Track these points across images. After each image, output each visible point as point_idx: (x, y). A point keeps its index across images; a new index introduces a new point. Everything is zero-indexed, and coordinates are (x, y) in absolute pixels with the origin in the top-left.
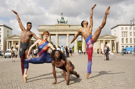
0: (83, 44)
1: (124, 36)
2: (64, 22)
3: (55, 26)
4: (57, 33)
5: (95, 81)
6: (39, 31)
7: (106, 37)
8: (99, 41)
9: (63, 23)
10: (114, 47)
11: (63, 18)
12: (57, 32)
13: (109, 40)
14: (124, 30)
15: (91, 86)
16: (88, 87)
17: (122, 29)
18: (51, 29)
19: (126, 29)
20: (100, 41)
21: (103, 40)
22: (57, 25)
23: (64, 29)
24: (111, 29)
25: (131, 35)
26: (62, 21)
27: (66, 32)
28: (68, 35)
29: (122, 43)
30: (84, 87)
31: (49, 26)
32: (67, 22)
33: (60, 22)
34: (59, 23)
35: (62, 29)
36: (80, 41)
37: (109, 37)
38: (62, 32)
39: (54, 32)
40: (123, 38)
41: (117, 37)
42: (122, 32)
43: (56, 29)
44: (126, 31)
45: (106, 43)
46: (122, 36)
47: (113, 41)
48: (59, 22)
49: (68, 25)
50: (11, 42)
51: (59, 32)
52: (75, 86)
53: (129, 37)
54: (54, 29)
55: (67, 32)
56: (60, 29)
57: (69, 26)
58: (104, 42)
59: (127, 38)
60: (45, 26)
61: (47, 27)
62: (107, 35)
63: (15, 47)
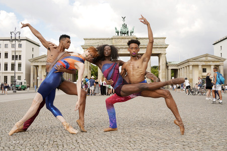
0: (160, 71)
2: (128, 32)
3: (112, 39)
6: (83, 48)
7: (204, 59)
8: (191, 67)
9: (125, 34)
11: (125, 26)
13: (210, 66)
20: (193, 66)
21: (198, 66)
22: (115, 38)
24: (214, 44)
26: (124, 30)
31: (101, 40)
32: (132, 32)
33: (120, 33)
34: (118, 34)
36: (155, 67)
37: (209, 59)
41: (225, 59)
45: (204, 70)
48: (118, 32)
49: (134, 38)
50: (37, 66)
56: (120, 46)
57: (137, 39)
58: (200, 68)
60: (94, 39)
61: (98, 41)
62: (206, 56)
63: (45, 76)
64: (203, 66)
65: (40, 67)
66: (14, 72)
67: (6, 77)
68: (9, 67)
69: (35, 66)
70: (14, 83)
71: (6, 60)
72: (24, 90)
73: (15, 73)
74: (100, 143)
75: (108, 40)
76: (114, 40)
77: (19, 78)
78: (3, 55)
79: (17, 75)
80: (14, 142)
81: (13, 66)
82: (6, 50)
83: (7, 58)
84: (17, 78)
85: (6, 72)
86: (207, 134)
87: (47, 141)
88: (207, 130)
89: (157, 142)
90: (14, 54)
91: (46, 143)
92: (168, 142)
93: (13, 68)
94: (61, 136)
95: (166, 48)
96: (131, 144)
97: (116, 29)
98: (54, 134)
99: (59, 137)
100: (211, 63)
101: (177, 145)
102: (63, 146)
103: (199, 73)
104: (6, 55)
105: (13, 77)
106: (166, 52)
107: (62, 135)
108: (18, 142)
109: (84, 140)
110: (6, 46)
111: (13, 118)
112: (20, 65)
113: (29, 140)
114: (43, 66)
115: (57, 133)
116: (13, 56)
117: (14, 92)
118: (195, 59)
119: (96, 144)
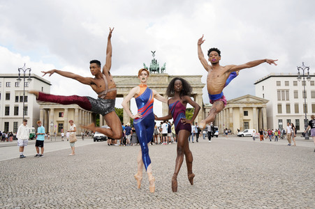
1: (283, 100)
2: (158, 69)
7: (245, 100)
8: (231, 109)
9: (155, 71)
11: (154, 62)
13: (252, 108)
14: (283, 87)
17: (279, 84)
19: (287, 83)
20: (233, 108)
21: (238, 108)
23: (158, 84)
24: (255, 84)
25: (296, 97)
26: (154, 67)
27: (162, 90)
29: (279, 112)
31: (127, 78)
32: (164, 69)
35: (154, 84)
37: (251, 100)
40: (279, 102)
41: (268, 101)
42: (279, 91)
44: (287, 88)
45: (246, 114)
46: (279, 100)
47: (259, 109)
49: (165, 76)
50: (48, 110)
53: (292, 101)
57: (169, 77)
58: (242, 111)
59: (288, 102)
60: (118, 77)
61: (123, 79)
62: (248, 97)
63: (58, 121)
64: (244, 108)
65: (52, 111)
66: (17, 117)
67: (8, 123)
68: (12, 111)
69: (45, 109)
71: (7, 103)
78: (4, 96)
81: (16, 109)
82: (8, 90)
83: (9, 99)
85: (7, 117)
90: (18, 95)
95: (203, 87)
97: (144, 65)
100: (253, 105)
103: (241, 117)
104: (8, 96)
110: (8, 85)
112: (25, 108)
114: (55, 110)
116: (17, 98)
118: (235, 101)
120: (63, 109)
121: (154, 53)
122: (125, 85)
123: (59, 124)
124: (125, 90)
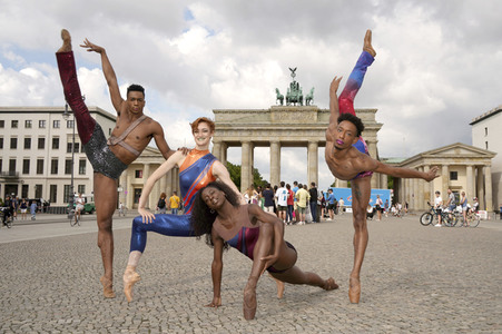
2: (301, 98)
3: (269, 111)
4: (274, 138)
5: (443, 299)
7: (452, 152)
9: (295, 101)
10: (481, 192)
11: (295, 86)
12: (273, 134)
13: (465, 166)
15: (433, 317)
16: (424, 319)
18: (256, 125)
21: (440, 166)
22: (276, 111)
23: (299, 125)
24: (472, 124)
26: (294, 95)
27: (307, 134)
28: (312, 146)
30: (405, 318)
31: (248, 115)
32: (310, 99)
33: (285, 101)
34: (282, 102)
37: (463, 152)
38: (293, 134)
39: (264, 133)
41: (494, 154)
43: (272, 125)
45: (454, 176)
47: (479, 168)
48: (281, 99)
49: (313, 110)
51: (283, 134)
52: (370, 315)
54: (266, 125)
55: (312, 134)
56: (285, 125)
57: (319, 112)
58: (445, 171)
61: (242, 115)
62: (457, 147)
63: (133, 185)
64: (450, 166)
66: (70, 176)
67: (55, 186)
68: (62, 167)
70: (70, 199)
71: (55, 153)
72: (90, 213)
73: (72, 179)
74: (236, 324)
75: (262, 115)
76: (273, 114)
77: (82, 189)
78: (49, 143)
79: (76, 184)
80: (62, 321)
81: (69, 164)
82: (55, 132)
83: (57, 147)
84: (76, 189)
85: (54, 176)
86: (451, 304)
87: (129, 319)
88: (450, 296)
89: (349, 321)
90: (71, 141)
91: (127, 324)
92: (371, 321)
93: (69, 169)
94: (157, 309)
95: (378, 130)
96: (298, 326)
97: (277, 91)
98: (143, 304)
99: (154, 312)
100: (466, 162)
101: (389, 327)
102: (160, 330)
103: (445, 182)
104: (56, 143)
105: (68, 188)
106: (378, 138)
107: (161, 306)
108: (69, 321)
109: (203, 317)
110: (56, 124)
111: (64, 271)
112: (83, 163)
113: (91, 316)
115: (150, 303)
116: (69, 145)
117: (69, 217)
118: (435, 154)
119: (227, 325)
120: (142, 165)
121: (293, 71)
122: (244, 125)
123: (136, 190)
124: (244, 134)
